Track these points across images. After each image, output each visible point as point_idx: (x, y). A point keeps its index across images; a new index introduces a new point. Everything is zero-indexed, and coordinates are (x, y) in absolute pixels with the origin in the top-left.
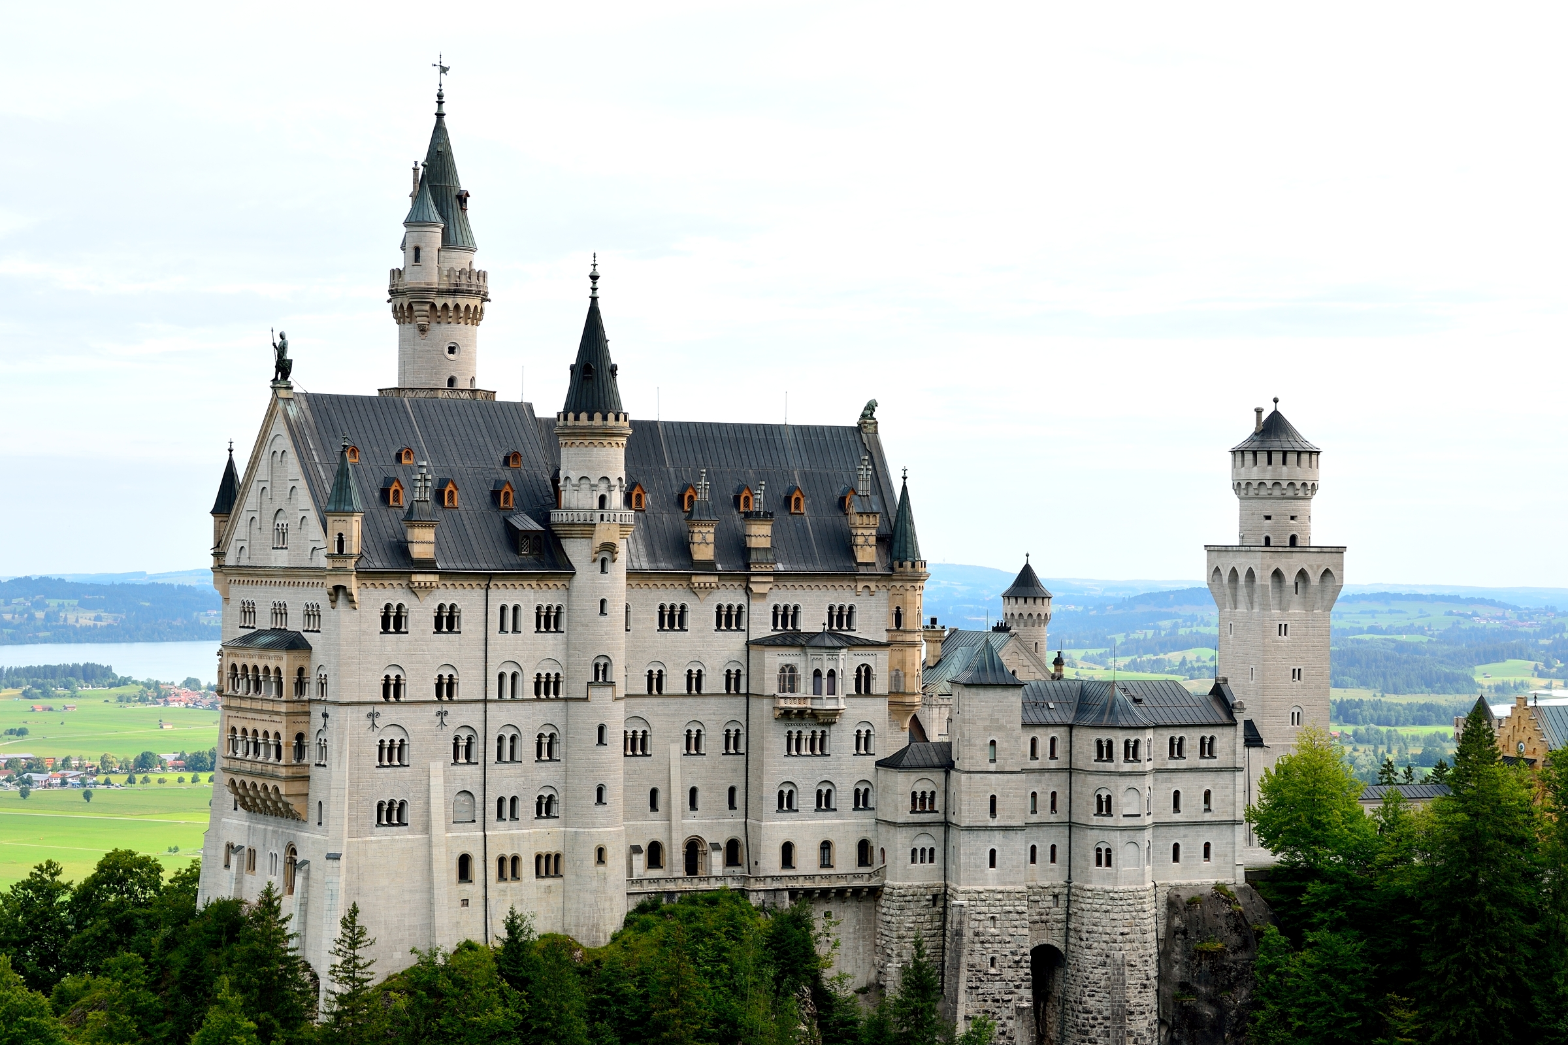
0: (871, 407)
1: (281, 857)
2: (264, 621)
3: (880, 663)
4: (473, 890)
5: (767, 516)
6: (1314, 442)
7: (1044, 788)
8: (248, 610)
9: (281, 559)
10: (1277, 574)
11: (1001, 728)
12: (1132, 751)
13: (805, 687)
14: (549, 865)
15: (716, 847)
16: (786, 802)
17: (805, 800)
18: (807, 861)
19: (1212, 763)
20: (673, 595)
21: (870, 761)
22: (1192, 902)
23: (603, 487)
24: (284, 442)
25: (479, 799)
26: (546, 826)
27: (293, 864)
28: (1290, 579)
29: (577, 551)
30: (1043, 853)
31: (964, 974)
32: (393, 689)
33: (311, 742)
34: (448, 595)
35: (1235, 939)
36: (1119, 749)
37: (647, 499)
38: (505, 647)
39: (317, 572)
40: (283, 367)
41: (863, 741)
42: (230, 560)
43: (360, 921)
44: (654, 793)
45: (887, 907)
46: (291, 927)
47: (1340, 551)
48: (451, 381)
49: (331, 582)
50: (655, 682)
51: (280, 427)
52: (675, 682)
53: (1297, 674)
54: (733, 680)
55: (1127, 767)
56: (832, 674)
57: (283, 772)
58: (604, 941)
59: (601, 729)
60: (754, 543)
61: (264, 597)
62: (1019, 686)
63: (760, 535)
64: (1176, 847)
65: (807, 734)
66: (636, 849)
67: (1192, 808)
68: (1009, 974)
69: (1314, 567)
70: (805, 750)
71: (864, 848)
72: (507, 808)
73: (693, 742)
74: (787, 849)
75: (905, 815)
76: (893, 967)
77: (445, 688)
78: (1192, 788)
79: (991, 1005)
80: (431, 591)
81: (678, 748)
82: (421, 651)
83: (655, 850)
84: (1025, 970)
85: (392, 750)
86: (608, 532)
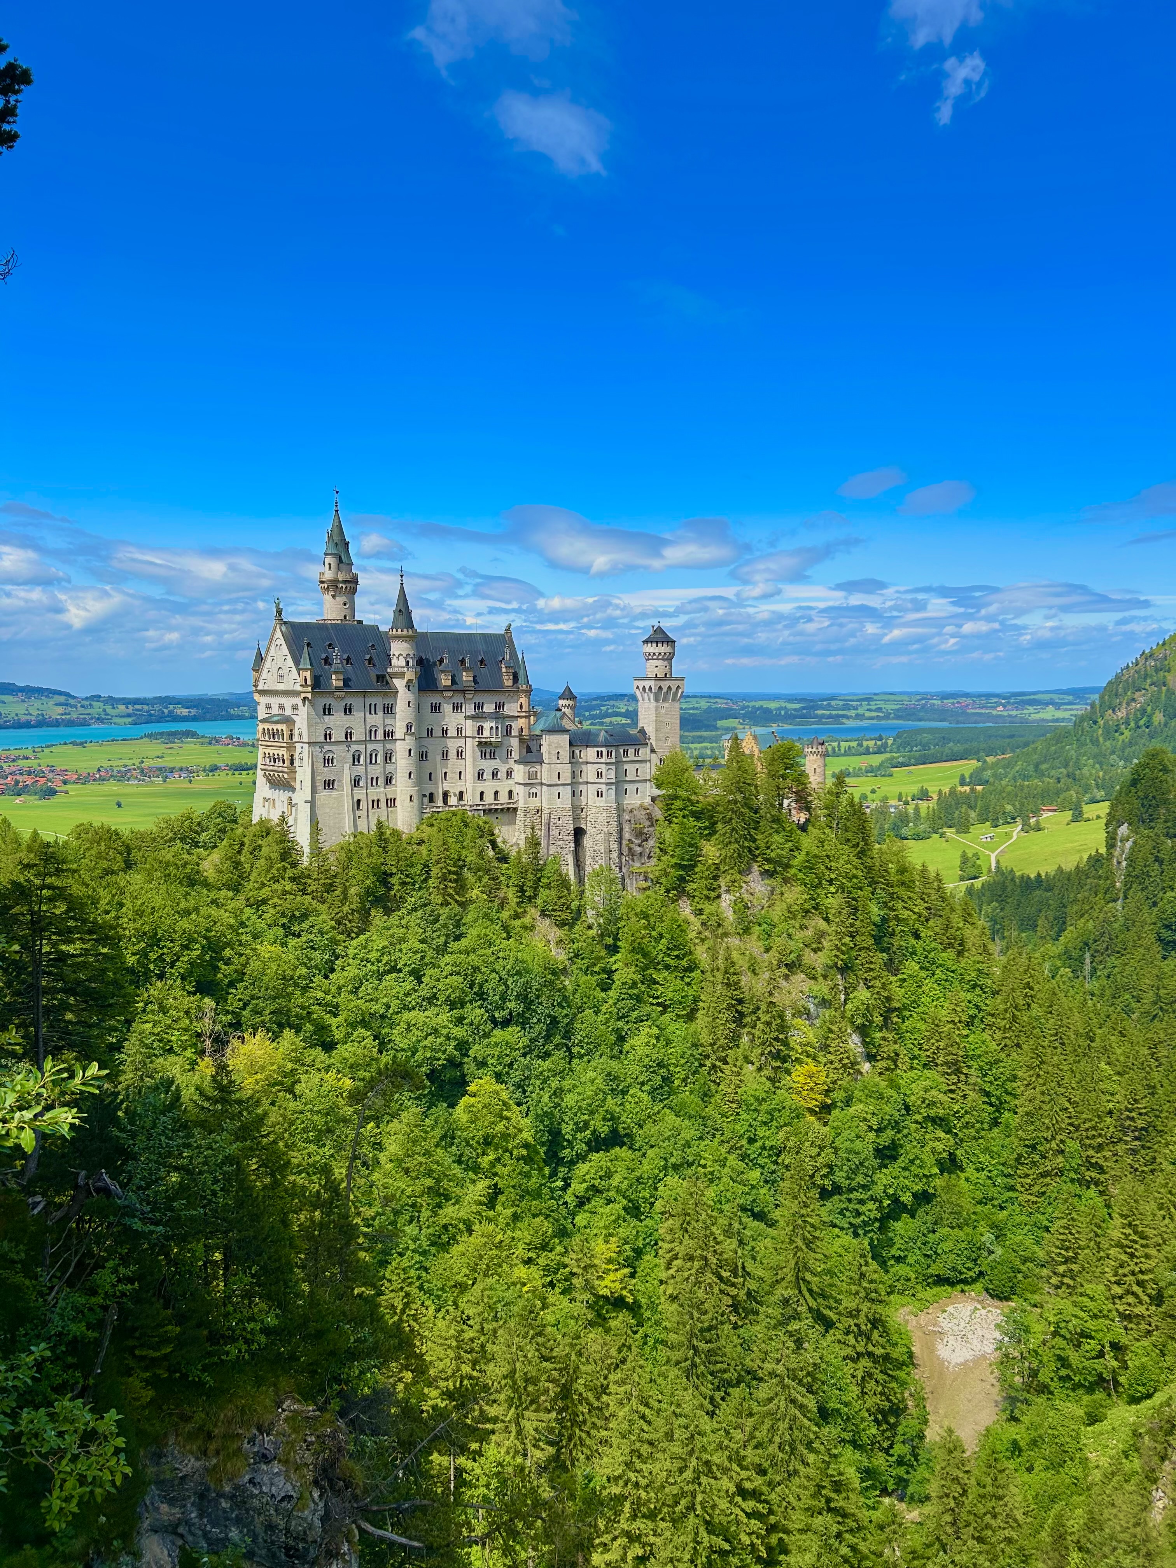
0: (509, 627)
1: (287, 802)
2: (275, 711)
3: (515, 724)
4: (362, 813)
5: (470, 669)
6: (673, 636)
7: (577, 769)
8: (268, 707)
9: (281, 687)
10: (660, 688)
11: (561, 747)
12: (610, 755)
13: (486, 733)
14: (391, 802)
15: (454, 795)
16: (481, 776)
18: (489, 798)
19: (639, 759)
20: (435, 699)
21: (513, 761)
22: (632, 810)
23: (408, 657)
24: (282, 641)
25: (364, 778)
26: (389, 788)
27: (291, 805)
28: (665, 690)
29: (399, 684)
30: (577, 793)
31: (550, 839)
32: (328, 736)
33: (296, 756)
34: (349, 701)
35: (648, 823)
36: (605, 753)
37: (424, 662)
38: (372, 720)
39: (296, 693)
40: (279, 611)
41: (509, 753)
42: (260, 688)
43: (320, 826)
44: (431, 774)
45: (520, 814)
46: (292, 829)
47: (682, 679)
48: (345, 616)
49: (303, 695)
50: (430, 732)
51: (278, 634)
52: (437, 732)
53: (668, 725)
54: (459, 731)
55: (608, 761)
56: (497, 728)
57: (286, 770)
58: (414, 830)
59: (410, 751)
60: (465, 679)
61: (275, 701)
62: (566, 731)
63: (468, 675)
64: (626, 790)
65: (488, 751)
66: (425, 796)
67: (632, 775)
68: (566, 838)
69: (674, 685)
70: (488, 757)
71: (510, 792)
72: (374, 781)
73: (445, 755)
74: (482, 794)
75: (526, 781)
76: (523, 837)
77: (348, 735)
78: (632, 768)
79: (559, 850)
80: (342, 698)
81: (439, 757)
82: (338, 722)
83: (431, 795)
84: (572, 837)
85: (328, 761)
86: (410, 675)
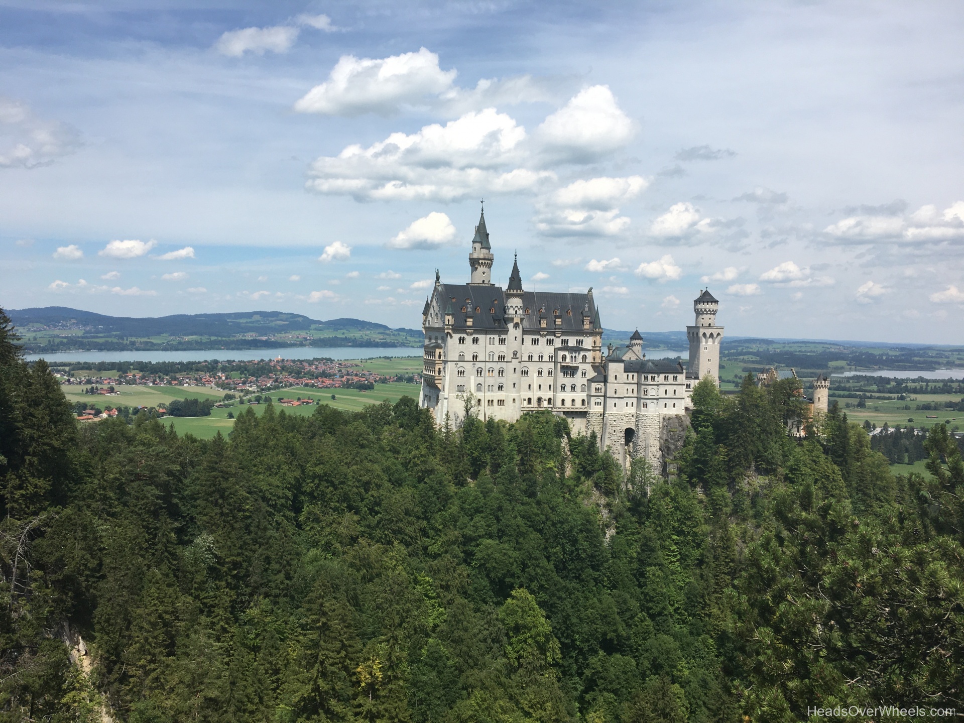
0: (591, 289)
1: (436, 397)
2: (433, 341)
3: (589, 355)
4: (482, 408)
5: (560, 316)
6: (716, 298)
7: (630, 387)
8: (430, 338)
9: (437, 326)
10: (704, 334)
11: (618, 372)
12: (653, 378)
13: (568, 360)
14: (501, 402)
15: (545, 400)
16: (563, 388)
17: (568, 388)
18: (568, 404)
19: (676, 383)
20: (535, 337)
21: (586, 379)
22: (669, 419)
23: (516, 309)
24: (438, 296)
25: (483, 385)
26: (500, 393)
28: (708, 335)
29: (510, 326)
30: (629, 404)
31: (607, 434)
33: (442, 370)
34: (476, 336)
35: (680, 429)
36: (650, 378)
37: (530, 311)
38: (490, 348)
39: (444, 330)
40: (438, 278)
41: (584, 374)
42: (427, 325)
43: (449, 414)
44: (530, 385)
45: (589, 417)
47: (722, 328)
48: (483, 281)
49: (446, 331)
50: (530, 357)
51: (437, 292)
52: (536, 358)
53: (709, 360)
54: (551, 358)
55: (652, 383)
56: (575, 357)
57: (436, 378)
58: (515, 422)
59: (515, 369)
60: (557, 323)
61: (433, 334)
62: (622, 361)
63: (559, 322)
64: (666, 404)
65: (569, 372)
66: (525, 400)
67: (670, 394)
69: (715, 332)
70: (568, 376)
71: (583, 401)
72: (491, 388)
73: (540, 373)
74: (563, 401)
75: (593, 393)
77: (475, 357)
78: (671, 389)
79: (613, 442)
80: (472, 334)
81: (536, 374)
82: (469, 348)
83: (529, 400)
84: (623, 434)
85: (461, 373)
86: (517, 320)
